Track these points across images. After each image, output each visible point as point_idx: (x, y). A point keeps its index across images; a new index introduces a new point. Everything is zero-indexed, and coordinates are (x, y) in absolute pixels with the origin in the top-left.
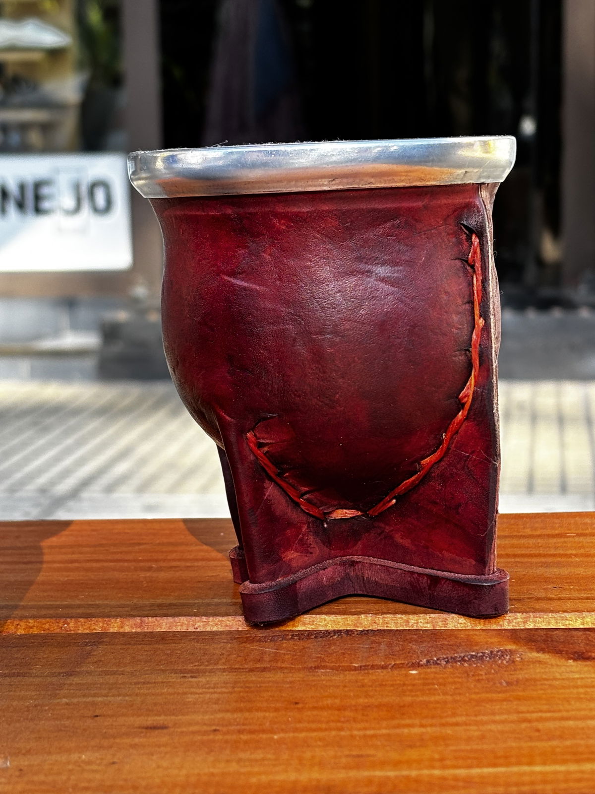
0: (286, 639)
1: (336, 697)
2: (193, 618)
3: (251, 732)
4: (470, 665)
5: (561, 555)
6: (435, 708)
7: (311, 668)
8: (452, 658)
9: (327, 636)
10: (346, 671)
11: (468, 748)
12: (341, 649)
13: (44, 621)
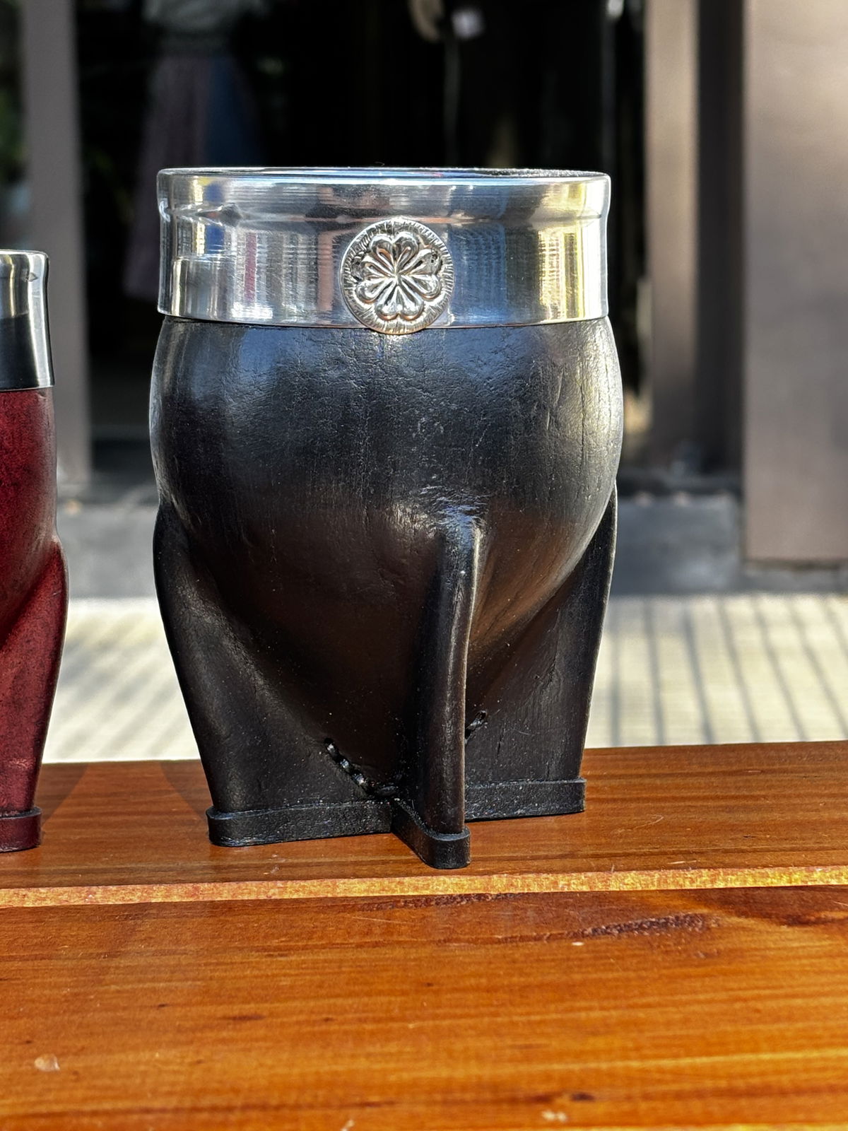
0: (397, 907)
1: (481, 976)
2: (265, 883)
3: (379, 1021)
4: (652, 934)
5: (745, 797)
6: (617, 987)
7: (439, 941)
8: (625, 925)
9: (452, 902)
10: (487, 944)
11: (670, 1033)
12: (475, 918)
13: (60, 890)
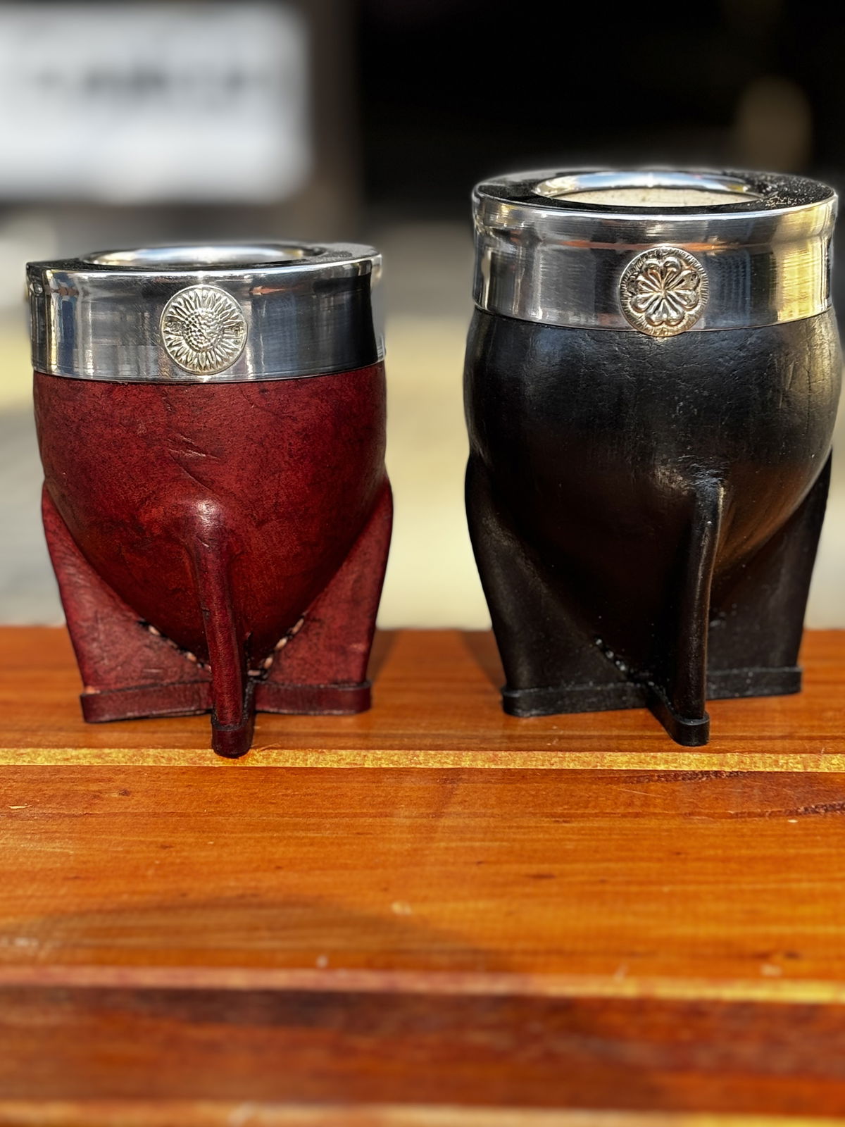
0: (652, 781)
1: (717, 848)
2: (549, 753)
6: (821, 862)
7: (685, 814)
8: (830, 805)
9: (695, 778)
10: (722, 818)
12: (713, 794)
13: (392, 752)
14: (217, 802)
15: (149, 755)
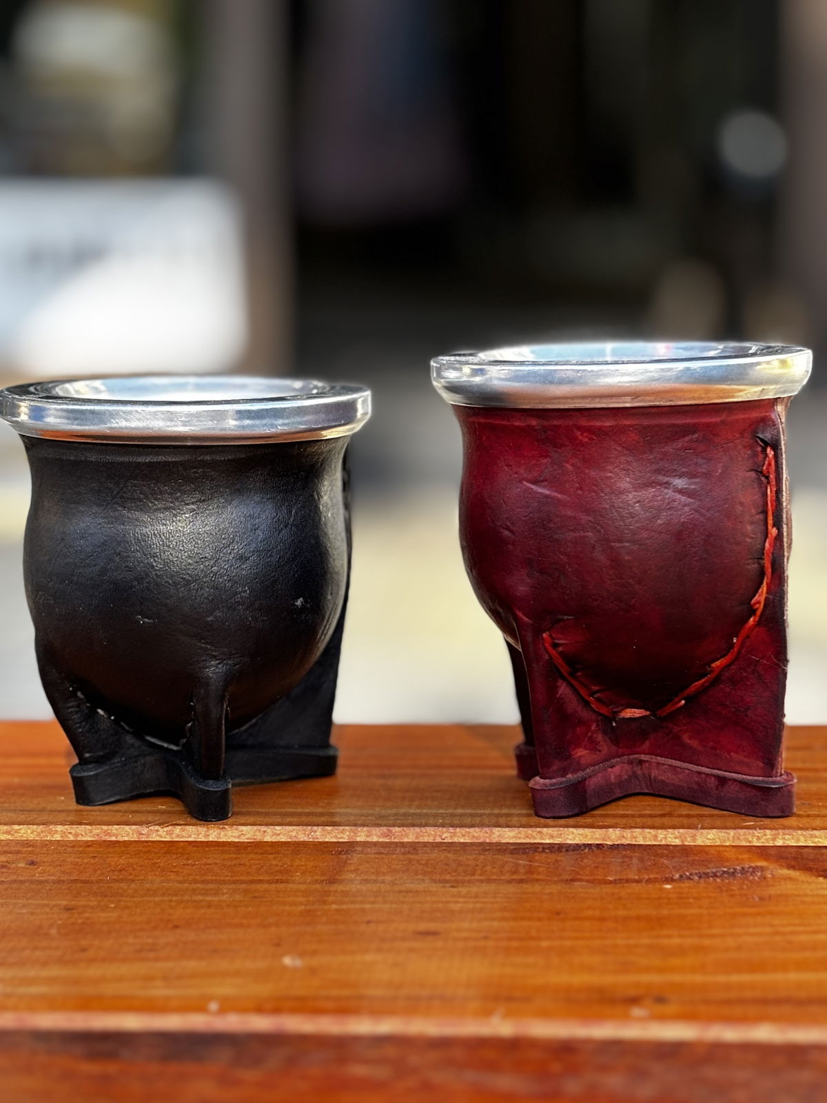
0: (537, 852)
1: (595, 909)
2: (440, 829)
3: (521, 939)
4: (722, 881)
5: (809, 770)
6: (692, 921)
7: (567, 880)
8: (704, 873)
9: (578, 850)
10: (602, 884)
11: (726, 957)
12: (594, 863)
13: (290, 828)
14: (120, 871)
15: (56, 832)
